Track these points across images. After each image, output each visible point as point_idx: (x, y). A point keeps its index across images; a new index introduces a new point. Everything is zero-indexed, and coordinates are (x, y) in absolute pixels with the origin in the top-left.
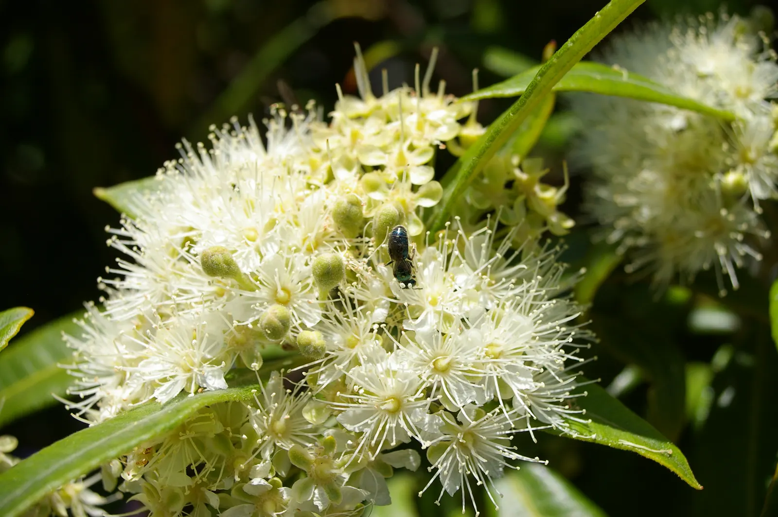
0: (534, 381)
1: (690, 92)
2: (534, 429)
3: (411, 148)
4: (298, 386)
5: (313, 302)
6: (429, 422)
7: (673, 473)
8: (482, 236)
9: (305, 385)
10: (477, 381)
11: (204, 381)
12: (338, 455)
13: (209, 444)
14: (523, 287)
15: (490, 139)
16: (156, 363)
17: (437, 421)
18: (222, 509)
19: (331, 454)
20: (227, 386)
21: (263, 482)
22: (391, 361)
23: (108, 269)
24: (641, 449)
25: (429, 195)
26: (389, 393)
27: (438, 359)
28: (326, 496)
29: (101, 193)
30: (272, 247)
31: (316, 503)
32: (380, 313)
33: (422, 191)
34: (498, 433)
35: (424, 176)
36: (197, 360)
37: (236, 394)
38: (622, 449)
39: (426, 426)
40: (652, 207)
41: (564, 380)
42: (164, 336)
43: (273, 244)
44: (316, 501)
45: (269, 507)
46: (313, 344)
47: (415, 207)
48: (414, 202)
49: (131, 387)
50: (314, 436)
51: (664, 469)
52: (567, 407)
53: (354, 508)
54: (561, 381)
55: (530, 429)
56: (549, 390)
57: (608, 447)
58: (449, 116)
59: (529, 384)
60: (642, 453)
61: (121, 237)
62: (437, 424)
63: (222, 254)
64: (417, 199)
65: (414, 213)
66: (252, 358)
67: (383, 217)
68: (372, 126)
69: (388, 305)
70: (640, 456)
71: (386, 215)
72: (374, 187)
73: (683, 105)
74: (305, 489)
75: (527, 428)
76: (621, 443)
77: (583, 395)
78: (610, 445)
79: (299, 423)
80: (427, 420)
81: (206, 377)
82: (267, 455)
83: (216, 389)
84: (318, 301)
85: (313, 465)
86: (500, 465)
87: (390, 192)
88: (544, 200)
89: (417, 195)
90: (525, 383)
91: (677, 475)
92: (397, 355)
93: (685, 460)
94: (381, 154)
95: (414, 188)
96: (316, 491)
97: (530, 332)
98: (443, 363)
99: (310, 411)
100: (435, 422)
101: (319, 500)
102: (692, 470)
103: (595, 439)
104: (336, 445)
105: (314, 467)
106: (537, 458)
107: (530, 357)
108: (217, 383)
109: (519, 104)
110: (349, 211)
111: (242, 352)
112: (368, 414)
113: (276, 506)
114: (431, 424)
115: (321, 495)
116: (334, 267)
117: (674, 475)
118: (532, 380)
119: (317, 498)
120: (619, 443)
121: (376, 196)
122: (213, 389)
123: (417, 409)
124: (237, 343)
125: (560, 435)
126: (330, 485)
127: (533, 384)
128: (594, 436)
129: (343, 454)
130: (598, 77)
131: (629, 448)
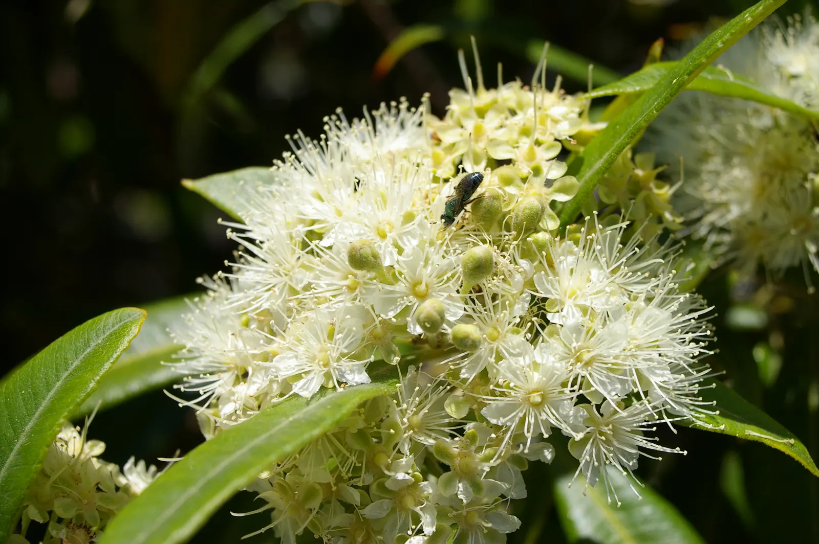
0: (672, 373)
1: (778, 91)
2: (671, 420)
3: (538, 143)
4: (436, 380)
5: (453, 295)
6: (573, 414)
7: (798, 461)
8: (615, 230)
9: (443, 379)
10: (621, 372)
11: (343, 376)
12: (480, 449)
13: (349, 440)
14: (659, 280)
16: (289, 358)
17: (582, 413)
18: (364, 505)
19: (473, 448)
20: (370, 381)
21: (407, 477)
22: (537, 354)
23: (226, 262)
24: (767, 439)
25: (563, 190)
26: (533, 386)
27: (582, 353)
28: (471, 490)
29: (188, 184)
30: (409, 241)
31: (461, 497)
32: (521, 308)
33: (556, 185)
34: (635, 425)
35: (557, 171)
36: (335, 355)
37: (383, 388)
38: (749, 439)
39: (571, 418)
41: (698, 372)
42: (295, 329)
43: (409, 237)
44: (460, 494)
45: (409, 502)
46: (471, 337)
47: (549, 201)
48: (547, 197)
49: (256, 383)
50: (451, 430)
51: (789, 458)
52: (701, 399)
53: (493, 501)
54: (695, 373)
55: (667, 421)
56: (687, 381)
57: (735, 437)
58: (572, 112)
59: (666, 376)
60: (768, 443)
61: (235, 230)
62: (581, 416)
63: (370, 247)
64: (551, 194)
65: (548, 207)
66: (390, 352)
67: (527, 211)
68: (492, 121)
69: (529, 298)
70: (766, 445)
71: (531, 209)
72: (508, 181)
73: (772, 103)
74: (449, 484)
75: (664, 419)
76: (748, 433)
77: (711, 386)
78: (737, 435)
79: (433, 417)
80: (571, 413)
81: (344, 373)
82: (406, 449)
83: (358, 384)
84: (458, 295)
85: (457, 459)
86: (635, 456)
87: (526, 186)
88: (659, 195)
89: (551, 189)
90: (662, 376)
91: (801, 464)
92: (541, 348)
93: (806, 450)
94: (509, 148)
95: (549, 183)
96: (460, 485)
97: (666, 326)
98: (586, 357)
99: (449, 405)
100: (579, 414)
101: (462, 494)
102: (813, 459)
103: (724, 430)
104: (478, 439)
105: (457, 461)
106: (678, 448)
107: (663, 350)
108: (359, 377)
110: (491, 205)
111: (380, 346)
112: (511, 408)
113: (415, 501)
114: (575, 416)
115: (465, 488)
116: (486, 261)
117: (798, 464)
118: (670, 373)
119: (461, 491)
120: (746, 433)
121: (511, 190)
122: (355, 384)
123: (565, 402)
124: (375, 338)
125: (690, 427)
126: (471, 477)
127: (671, 376)
128: (722, 427)
129: (484, 448)
130: (710, 77)
131: (756, 439)
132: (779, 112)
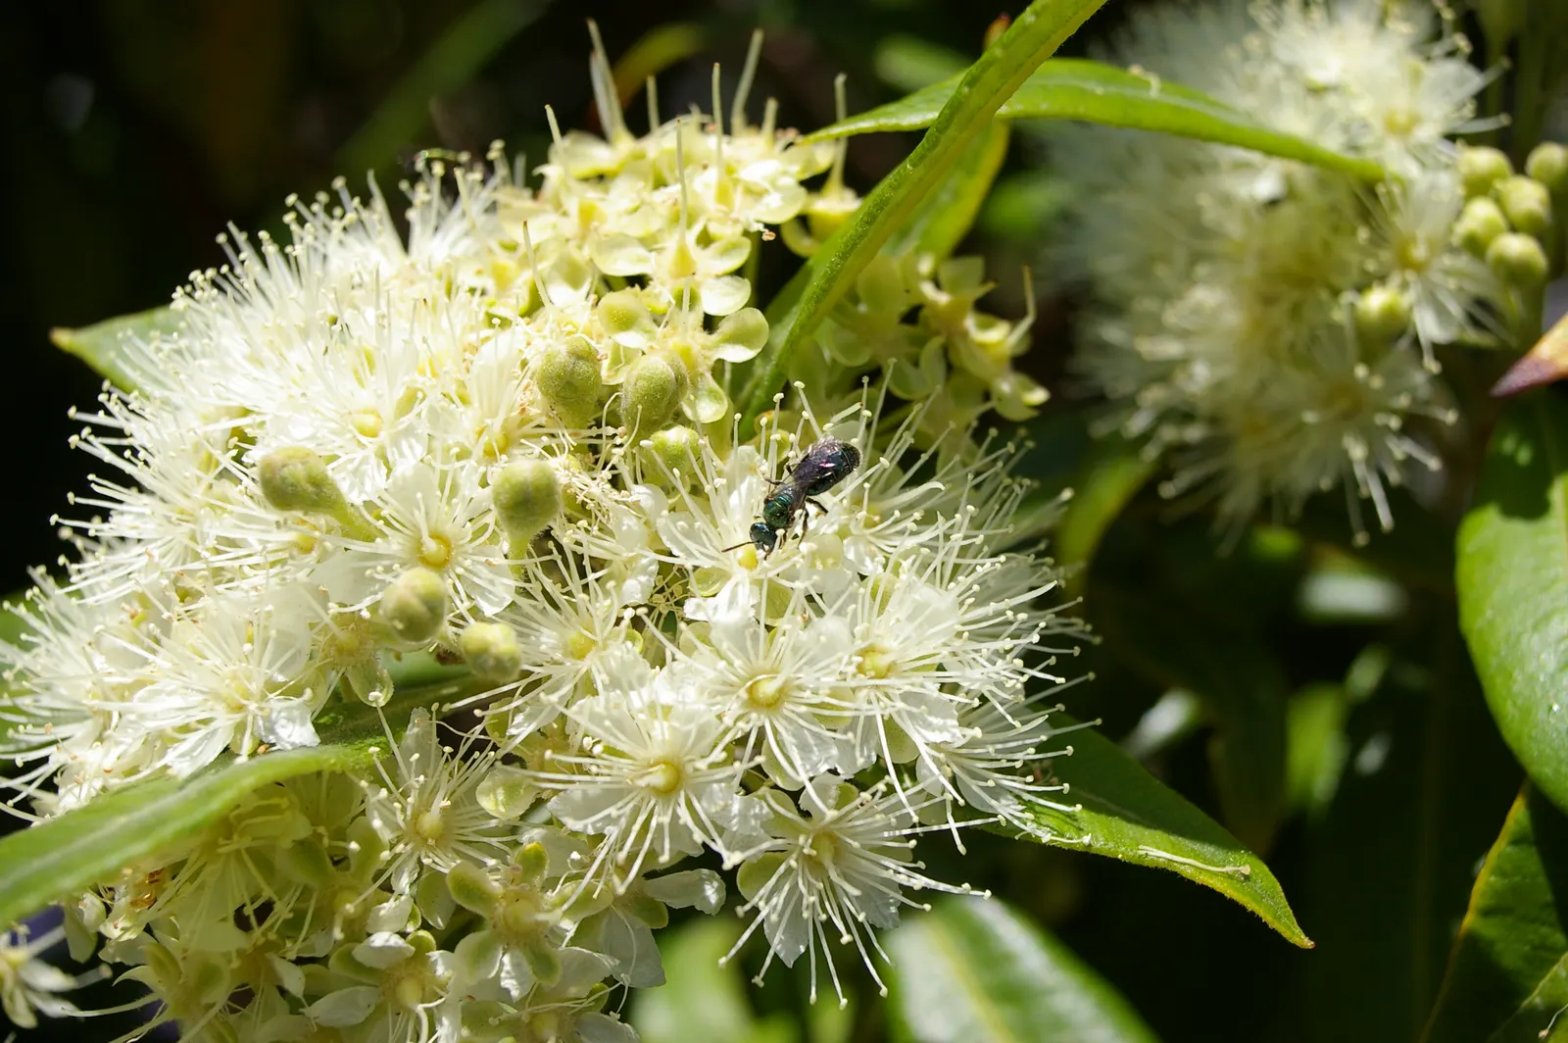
0: (960, 725)
1: (1293, 122)
2: (962, 824)
3: (705, 240)
4: (468, 739)
5: (495, 563)
6: (740, 811)
7: (1253, 913)
8: (852, 423)
9: (482, 737)
10: (841, 726)
11: (271, 730)
12: (551, 883)
13: (282, 862)
14: (937, 528)
15: (865, 219)
16: (170, 694)
17: (757, 810)
18: (312, 998)
19: (537, 881)
20: (319, 740)
21: (396, 941)
22: (659, 686)
23: (71, 497)
24: (1185, 864)
25: (740, 338)
26: (656, 751)
27: (759, 681)
28: (528, 968)
29: (64, 338)
30: (411, 447)
31: (508, 983)
32: (636, 588)
33: (724, 328)
34: (886, 834)
35: (729, 299)
36: (255, 687)
37: (335, 756)
38: (1146, 864)
39: (735, 821)
40: (1213, 361)
41: (1023, 723)
42: (187, 635)
43: (413, 441)
44: (506, 978)
45: (409, 992)
46: (494, 650)
47: (711, 363)
48: (708, 353)
49: (121, 743)
50: (502, 842)
51: (1233, 905)
52: (1030, 779)
53: (587, 994)
54: (1017, 724)
55: (953, 825)
56: (993, 743)
57: (1117, 860)
58: (785, 173)
59: (948, 731)
60: (1188, 872)
61: (99, 431)
62: (756, 816)
63: (303, 463)
64: (716, 346)
65: (708, 375)
66: (373, 682)
67: (641, 383)
68: (623, 194)
69: (655, 568)
70: (1183, 878)
71: (650, 379)
72: (626, 322)
73: (1276, 148)
74: (483, 954)
75: (947, 822)
76: (1144, 852)
77: (1065, 752)
78: (1120, 856)
79: (472, 815)
80: (736, 808)
81: (275, 723)
82: (404, 883)
83: (296, 747)
84: (505, 562)
85: (500, 904)
86: (891, 901)
87: (660, 331)
88: (983, 346)
89: (715, 337)
90: (942, 729)
91: (1261, 919)
92: (672, 672)
93: (1279, 888)
94: (642, 251)
95: (710, 323)
96: (506, 959)
97: (953, 623)
98: (768, 688)
99: (492, 790)
100: (752, 812)
101: (512, 978)
102: (1292, 908)
103: (1090, 845)
104: (548, 861)
105: (501, 908)
106: (966, 886)
107: (952, 675)
108: (296, 734)
109: (926, 146)
110: (573, 372)
111: (350, 668)
112: (613, 795)
113: (424, 989)
114: (744, 816)
115: (516, 965)
116: (538, 489)
117: (1253, 919)
118: (956, 723)
119: (508, 972)
120: (1140, 852)
121: (630, 339)
122: (289, 747)
123: (715, 786)
124: (340, 651)
125: (1017, 838)
126: (535, 946)
127: (958, 732)
128: (1086, 839)
129: (561, 882)
130: (1099, 91)
131: (1161, 863)
132: (1298, 170)
